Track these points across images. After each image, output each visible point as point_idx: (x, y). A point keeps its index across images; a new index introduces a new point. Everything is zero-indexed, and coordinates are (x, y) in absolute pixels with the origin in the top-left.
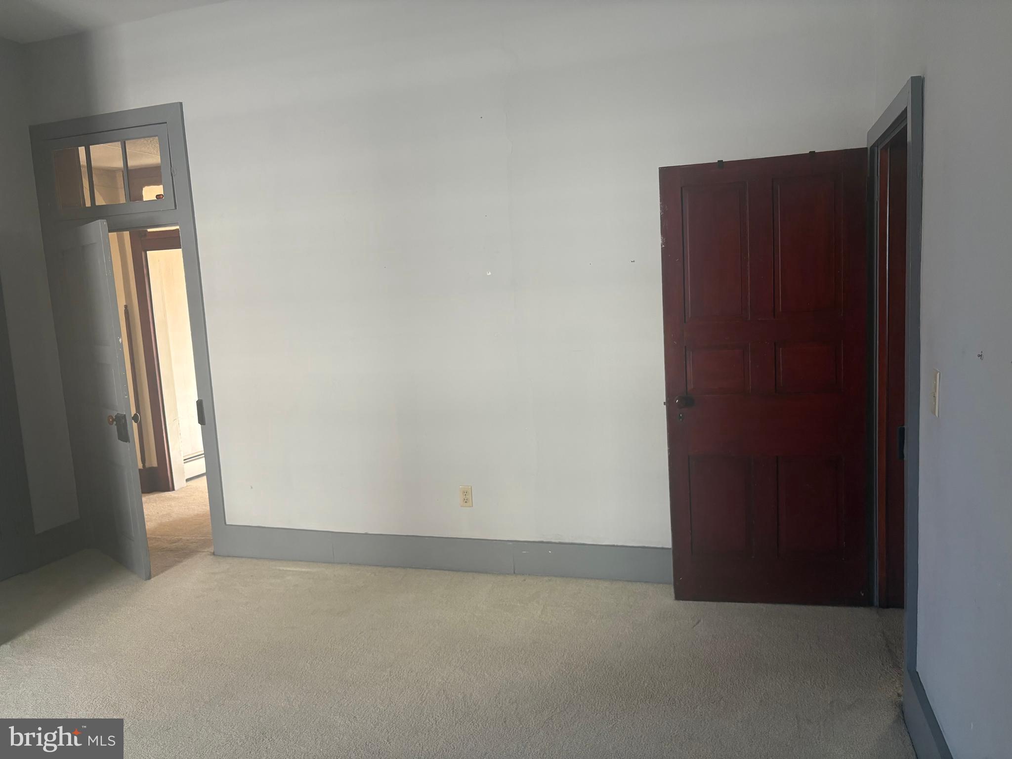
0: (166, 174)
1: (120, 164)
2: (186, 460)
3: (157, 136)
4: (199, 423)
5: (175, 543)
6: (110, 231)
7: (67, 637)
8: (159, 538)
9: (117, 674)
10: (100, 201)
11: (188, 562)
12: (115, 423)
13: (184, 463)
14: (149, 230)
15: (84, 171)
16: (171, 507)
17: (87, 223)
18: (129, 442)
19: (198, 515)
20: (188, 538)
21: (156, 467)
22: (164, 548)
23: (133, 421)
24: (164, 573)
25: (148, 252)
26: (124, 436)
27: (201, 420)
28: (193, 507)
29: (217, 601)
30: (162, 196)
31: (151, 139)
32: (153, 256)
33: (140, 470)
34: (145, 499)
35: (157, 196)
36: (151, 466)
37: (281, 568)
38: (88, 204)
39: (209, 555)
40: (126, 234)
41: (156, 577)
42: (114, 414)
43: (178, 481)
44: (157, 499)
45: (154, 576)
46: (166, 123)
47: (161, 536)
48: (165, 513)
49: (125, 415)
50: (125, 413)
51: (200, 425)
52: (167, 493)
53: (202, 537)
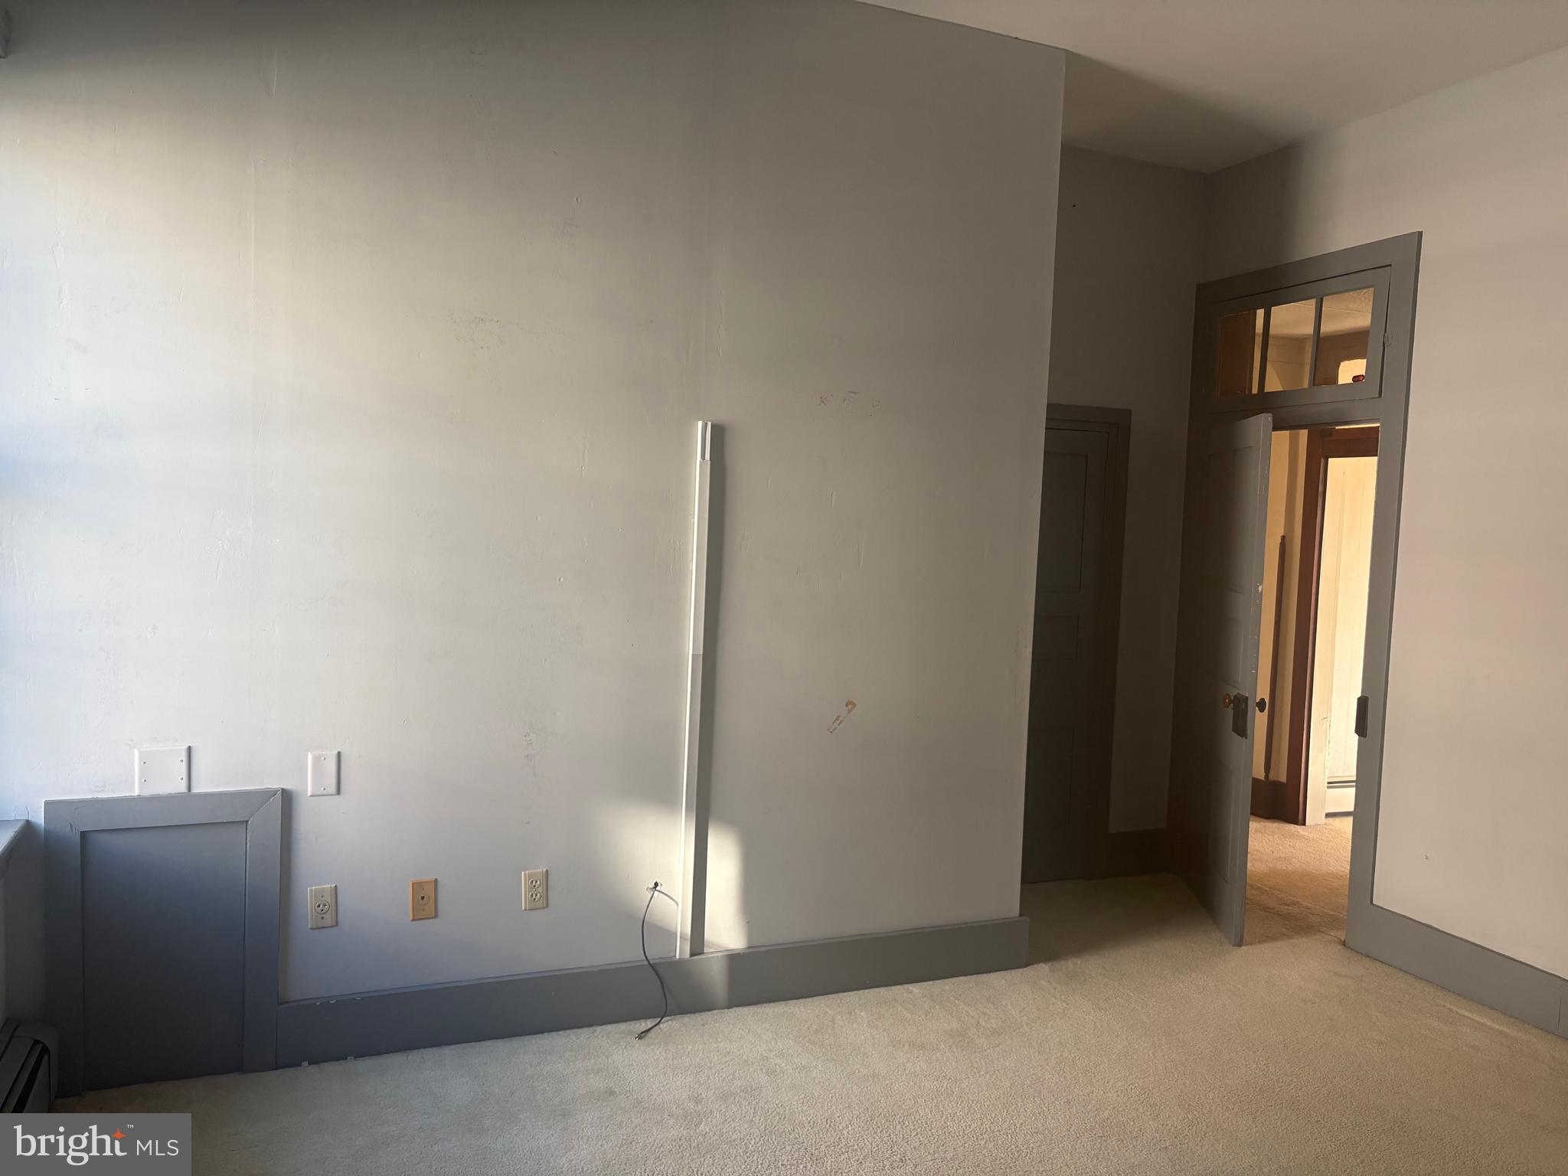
0: (1374, 344)
1: (1309, 330)
2: (1331, 784)
3: (1372, 286)
4: (1356, 732)
5: (1288, 905)
6: (1275, 429)
7: (1116, 984)
8: (1266, 890)
9: (1167, 1064)
10: (1273, 385)
11: (1301, 942)
12: (1232, 705)
13: (1328, 787)
14: (1337, 428)
15: (1259, 341)
16: (1295, 849)
17: (1244, 419)
18: (1246, 738)
19: (1333, 874)
20: (1309, 905)
21: (1283, 783)
22: (1268, 908)
23: (1257, 708)
24: (1261, 946)
25: (1330, 460)
26: (1241, 728)
27: (1361, 728)
28: (1328, 859)
29: (1332, 1020)
30: (1361, 378)
31: (1365, 291)
32: (1337, 467)
33: (1255, 781)
34: (1255, 826)
35: (1354, 377)
36: (1276, 779)
37: (1454, 1008)
38: (1255, 391)
39: (1335, 941)
40: (1304, 434)
41: (1250, 947)
42: (1233, 693)
43: (1314, 812)
44: (1276, 831)
45: (1246, 945)
46: (1390, 265)
47: (1270, 888)
48: (1283, 855)
49: (1247, 698)
50: (1247, 695)
51: (1356, 737)
52: (1293, 825)
53: (1332, 910)
